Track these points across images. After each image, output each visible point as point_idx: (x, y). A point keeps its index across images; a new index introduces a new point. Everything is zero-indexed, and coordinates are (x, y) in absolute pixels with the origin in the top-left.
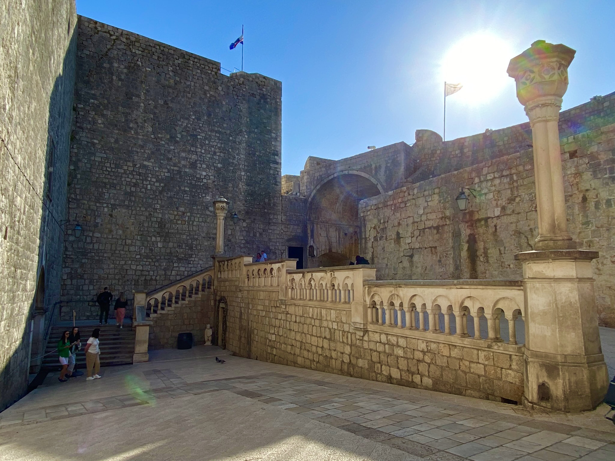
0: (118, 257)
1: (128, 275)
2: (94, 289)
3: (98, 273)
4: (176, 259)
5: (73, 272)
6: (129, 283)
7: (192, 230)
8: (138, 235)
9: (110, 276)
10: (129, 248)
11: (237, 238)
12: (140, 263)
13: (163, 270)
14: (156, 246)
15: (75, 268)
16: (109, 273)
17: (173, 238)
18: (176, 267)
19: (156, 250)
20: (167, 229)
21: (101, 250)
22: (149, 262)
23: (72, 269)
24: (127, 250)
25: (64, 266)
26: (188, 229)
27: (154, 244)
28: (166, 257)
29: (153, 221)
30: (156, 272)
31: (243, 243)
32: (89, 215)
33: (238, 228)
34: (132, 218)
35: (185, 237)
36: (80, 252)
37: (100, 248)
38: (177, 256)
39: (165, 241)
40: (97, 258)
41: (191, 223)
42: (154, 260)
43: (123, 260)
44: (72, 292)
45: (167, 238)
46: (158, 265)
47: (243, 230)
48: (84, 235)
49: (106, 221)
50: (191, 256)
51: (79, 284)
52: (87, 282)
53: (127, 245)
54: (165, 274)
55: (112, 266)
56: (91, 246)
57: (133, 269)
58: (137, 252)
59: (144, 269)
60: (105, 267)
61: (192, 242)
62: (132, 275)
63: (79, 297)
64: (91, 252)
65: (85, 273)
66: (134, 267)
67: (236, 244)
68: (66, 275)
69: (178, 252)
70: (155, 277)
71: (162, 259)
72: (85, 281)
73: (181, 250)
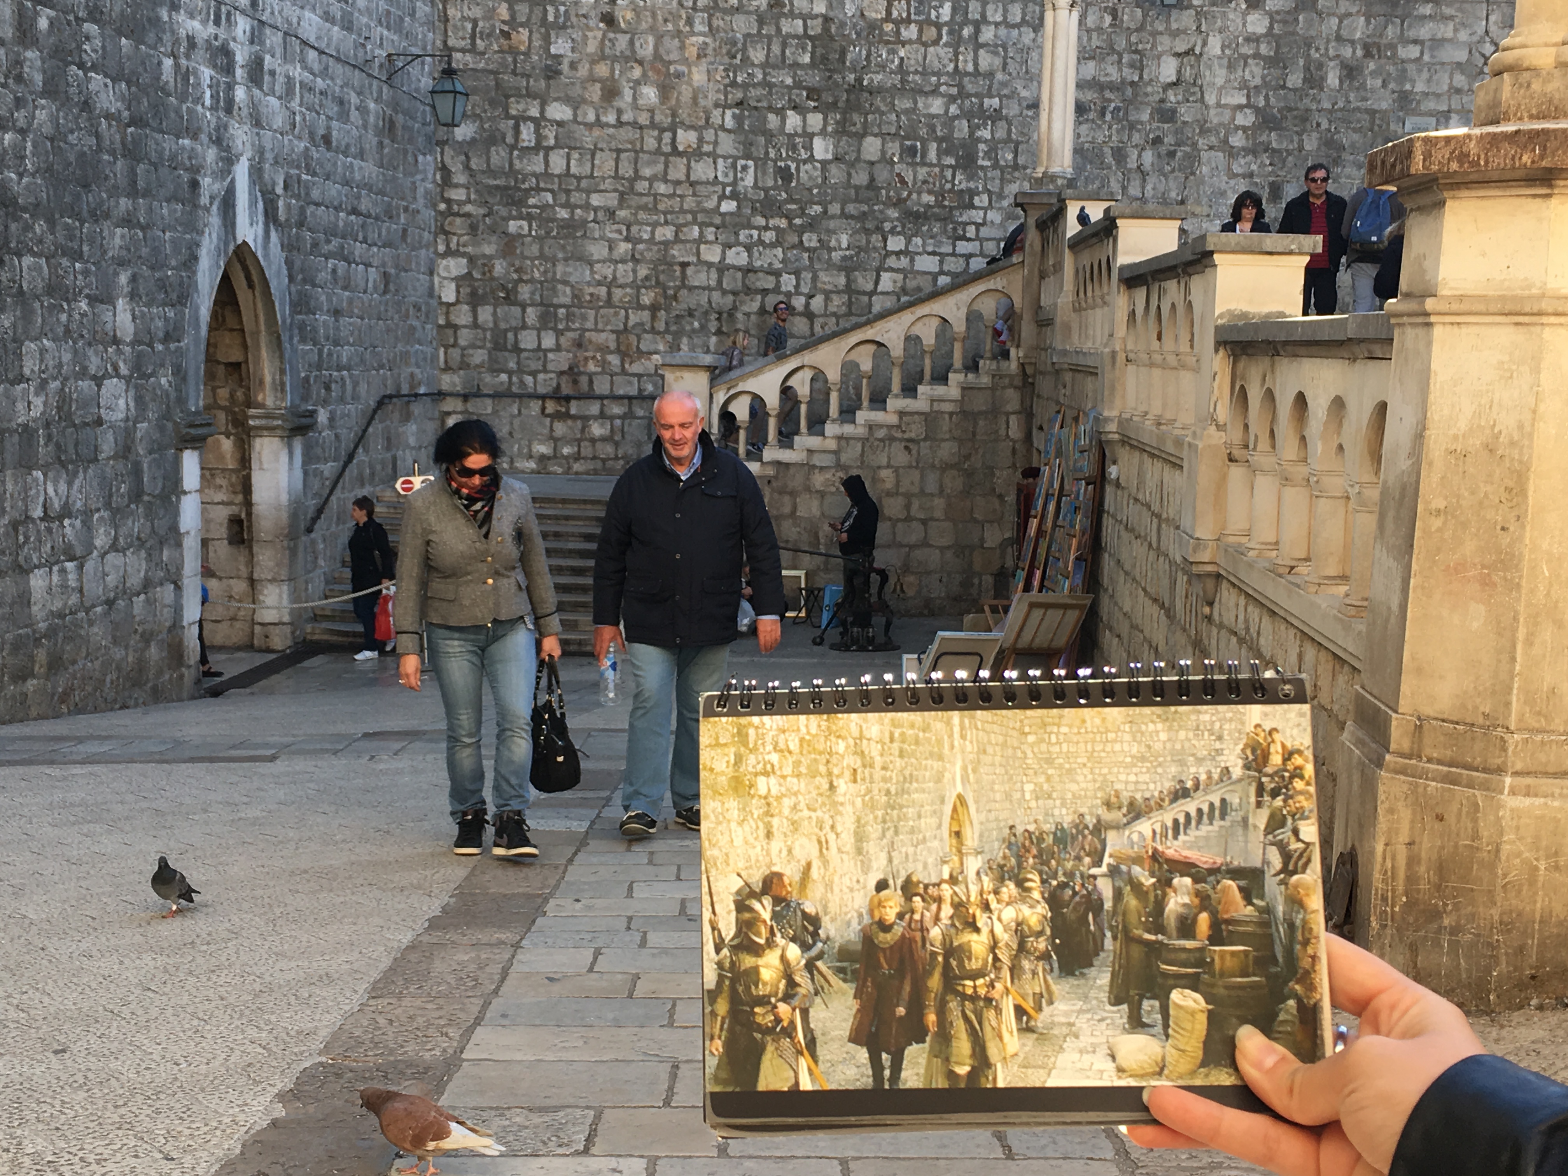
0: (644, 208)
1: (691, 289)
2: (558, 348)
3: (572, 279)
4: (894, 213)
5: (476, 275)
6: (696, 324)
7: (970, 68)
8: (726, 107)
9: (618, 293)
10: (689, 168)
11: (1211, 99)
12: (737, 234)
13: (840, 269)
14: (804, 155)
15: (484, 256)
16: (615, 278)
17: (883, 113)
18: (898, 254)
19: (808, 173)
20: (854, 70)
21: (579, 179)
22: (777, 229)
23: (472, 260)
24: (683, 178)
25: (441, 248)
26: (951, 67)
27: (794, 148)
28: (851, 208)
29: (789, 36)
30: (807, 276)
31: (1245, 129)
32: (522, 25)
33: (1215, 45)
34: (699, 27)
35: (936, 106)
36: (497, 187)
37: (574, 170)
38: (899, 203)
39: (842, 131)
40: (563, 214)
41: (966, 32)
42: (798, 221)
43: (666, 223)
44: (479, 356)
45: (857, 118)
46: (815, 244)
47: (1245, 58)
48: (508, 117)
49: (592, 47)
50: (966, 200)
51: (503, 326)
52: (532, 315)
53: (680, 154)
54: (850, 289)
55: (624, 247)
56: (536, 165)
57: (710, 265)
58: (724, 185)
59: (758, 264)
60: (598, 251)
61: (971, 134)
62: (709, 288)
63: (504, 377)
64: (538, 190)
65: (521, 280)
66: (712, 254)
67: (1204, 132)
68: (453, 286)
69: (903, 182)
70: (802, 300)
71: (833, 217)
72: (524, 311)
73: (922, 172)
